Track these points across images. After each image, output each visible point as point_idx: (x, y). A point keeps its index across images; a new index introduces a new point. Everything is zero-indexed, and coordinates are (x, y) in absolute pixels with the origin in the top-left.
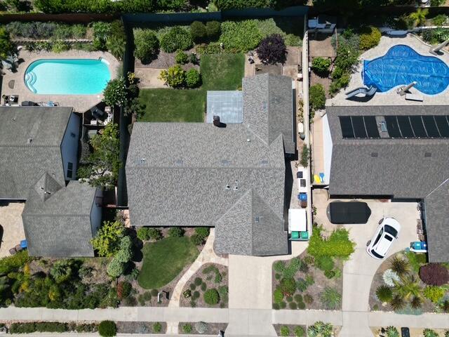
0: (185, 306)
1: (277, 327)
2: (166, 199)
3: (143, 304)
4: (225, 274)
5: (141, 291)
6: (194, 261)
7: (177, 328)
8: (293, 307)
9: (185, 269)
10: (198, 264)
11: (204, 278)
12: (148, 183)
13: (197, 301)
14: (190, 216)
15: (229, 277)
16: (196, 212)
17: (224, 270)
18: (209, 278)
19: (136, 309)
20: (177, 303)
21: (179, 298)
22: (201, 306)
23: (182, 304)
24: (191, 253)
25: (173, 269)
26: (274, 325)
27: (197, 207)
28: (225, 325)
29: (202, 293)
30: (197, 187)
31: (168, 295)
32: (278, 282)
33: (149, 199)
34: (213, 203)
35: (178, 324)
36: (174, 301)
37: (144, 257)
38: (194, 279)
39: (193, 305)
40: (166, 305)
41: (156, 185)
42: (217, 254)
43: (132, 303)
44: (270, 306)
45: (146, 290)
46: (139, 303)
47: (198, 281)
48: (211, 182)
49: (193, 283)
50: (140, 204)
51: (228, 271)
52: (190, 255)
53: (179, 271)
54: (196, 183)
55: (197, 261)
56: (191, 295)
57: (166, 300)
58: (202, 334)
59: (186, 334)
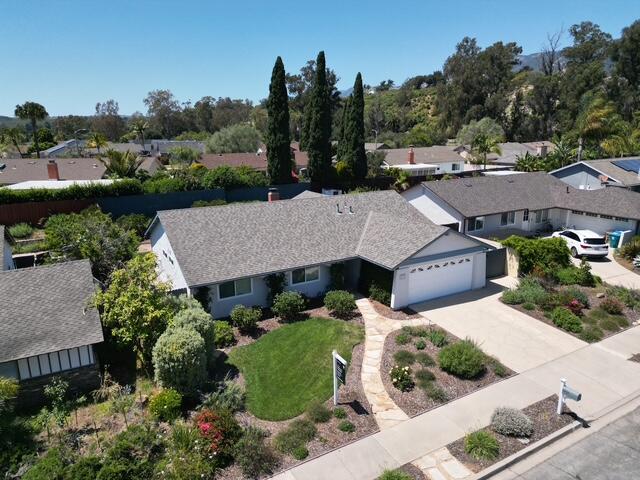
0: (423, 408)
4: (443, 332)
5: (273, 427)
6: (363, 337)
10: (377, 338)
11: (411, 350)
13: (442, 388)
15: (454, 334)
16: (313, 245)
17: (434, 329)
18: (422, 347)
20: (398, 413)
21: (391, 403)
22: (461, 393)
23: (413, 408)
24: (347, 330)
29: (433, 370)
31: (360, 408)
35: (446, 451)
36: (387, 412)
37: (241, 368)
38: (391, 359)
39: (440, 397)
40: (373, 427)
44: (581, 342)
51: (442, 328)
55: (368, 337)
56: (414, 384)
57: (362, 418)
58: (530, 443)
59: (494, 462)
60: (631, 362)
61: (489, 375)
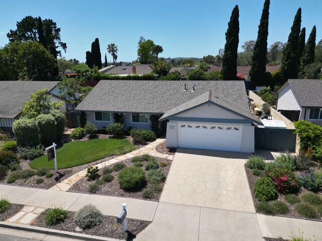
0: (79, 190)
3: (10, 182)
4: (165, 165)
6: (124, 153)
7: (35, 216)
9: (107, 158)
11: (131, 166)
13: (105, 187)
15: (171, 168)
17: (164, 162)
20: (68, 187)
21: (75, 182)
22: (107, 193)
23: (76, 188)
29: (117, 178)
35: (43, 211)
36: (65, 184)
38: (114, 166)
39: (93, 190)
40: (49, 186)
42: (159, 152)
46: (6, 181)
49: (112, 168)
51: (170, 163)
56: (97, 179)
57: (52, 182)
58: (80, 232)
59: (45, 227)
60: (264, 240)
61: (139, 193)
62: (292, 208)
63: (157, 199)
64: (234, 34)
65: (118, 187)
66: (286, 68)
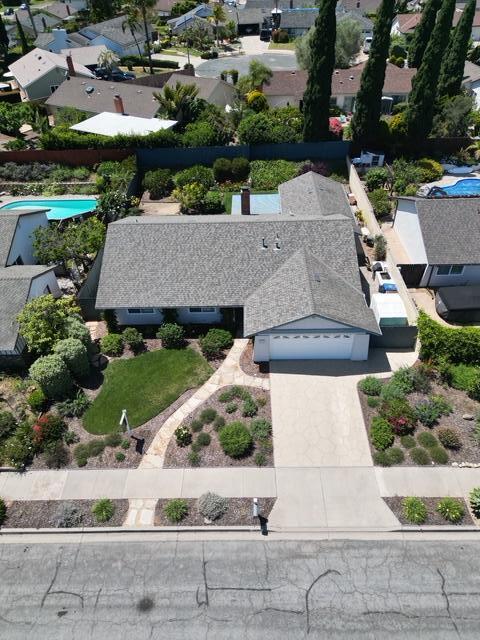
0: (177, 464)
1: (394, 503)
2: (164, 265)
3: (82, 465)
4: (264, 402)
5: (85, 437)
6: (202, 383)
7: (152, 513)
8: (421, 460)
9: (182, 397)
10: (211, 388)
11: (221, 410)
12: (139, 244)
13: (206, 454)
14: (200, 293)
15: (272, 407)
16: (213, 284)
17: (261, 396)
18: (231, 411)
19: (63, 474)
20: (160, 461)
21: (164, 450)
22: (213, 464)
23: (171, 461)
24: (198, 371)
25: (160, 398)
26: (386, 500)
27: (213, 278)
28: (268, 503)
29: (214, 437)
30: (216, 248)
31: (140, 447)
32: (375, 412)
33: (136, 266)
34: (240, 271)
35: (155, 503)
36: (154, 456)
37: (106, 381)
38: (199, 413)
39: (195, 462)
40: (136, 463)
41: (152, 246)
42: (247, 373)
43: (59, 461)
44: (370, 461)
45: (96, 437)
46: (74, 463)
47: (209, 416)
48: (239, 241)
49: (198, 418)
50: (119, 274)
51: (269, 397)
52: (196, 374)
53: (171, 401)
54: (214, 243)
55: (207, 384)
56: (191, 442)
57: (135, 455)
58: (211, 524)
59: (172, 525)
60: (382, 501)
61: (249, 459)
62: (407, 454)
63: (272, 464)
64: (326, 48)
65: (221, 453)
66: (414, 116)
